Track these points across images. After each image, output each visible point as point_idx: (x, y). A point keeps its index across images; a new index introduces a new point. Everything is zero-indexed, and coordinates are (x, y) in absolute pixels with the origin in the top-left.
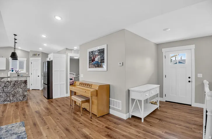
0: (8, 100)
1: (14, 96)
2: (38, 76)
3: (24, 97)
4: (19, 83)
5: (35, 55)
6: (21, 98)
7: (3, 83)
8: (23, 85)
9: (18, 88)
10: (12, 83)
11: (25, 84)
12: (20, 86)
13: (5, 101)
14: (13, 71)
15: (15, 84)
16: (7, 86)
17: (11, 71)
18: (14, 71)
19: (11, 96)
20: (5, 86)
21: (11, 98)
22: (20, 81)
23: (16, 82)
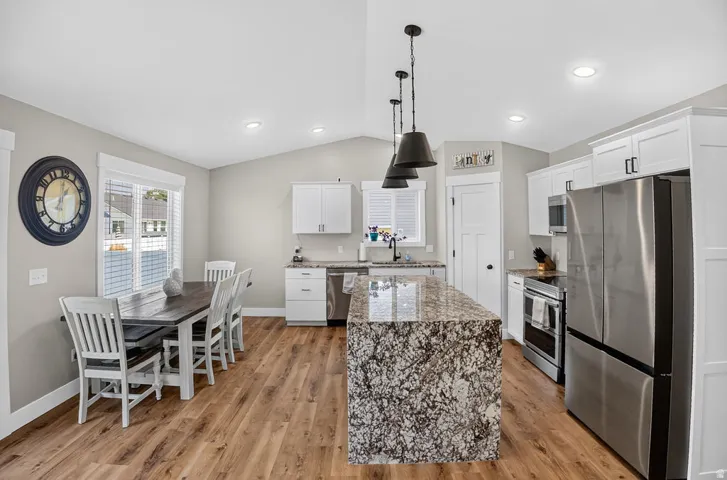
0: (391, 444)
1: (422, 422)
2: (490, 267)
3: (478, 438)
4: (452, 337)
5: (469, 161)
6: (461, 442)
7: (366, 334)
8: (478, 354)
9: (445, 376)
10: (413, 336)
11: (489, 345)
12: (457, 361)
13: (373, 448)
14: (374, 238)
15: (428, 348)
16: (387, 355)
17: (370, 238)
18: (380, 238)
19: (407, 423)
20: (374, 357)
21: (408, 437)
22: (458, 328)
23: (434, 333)
